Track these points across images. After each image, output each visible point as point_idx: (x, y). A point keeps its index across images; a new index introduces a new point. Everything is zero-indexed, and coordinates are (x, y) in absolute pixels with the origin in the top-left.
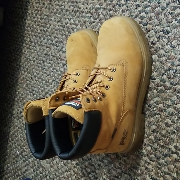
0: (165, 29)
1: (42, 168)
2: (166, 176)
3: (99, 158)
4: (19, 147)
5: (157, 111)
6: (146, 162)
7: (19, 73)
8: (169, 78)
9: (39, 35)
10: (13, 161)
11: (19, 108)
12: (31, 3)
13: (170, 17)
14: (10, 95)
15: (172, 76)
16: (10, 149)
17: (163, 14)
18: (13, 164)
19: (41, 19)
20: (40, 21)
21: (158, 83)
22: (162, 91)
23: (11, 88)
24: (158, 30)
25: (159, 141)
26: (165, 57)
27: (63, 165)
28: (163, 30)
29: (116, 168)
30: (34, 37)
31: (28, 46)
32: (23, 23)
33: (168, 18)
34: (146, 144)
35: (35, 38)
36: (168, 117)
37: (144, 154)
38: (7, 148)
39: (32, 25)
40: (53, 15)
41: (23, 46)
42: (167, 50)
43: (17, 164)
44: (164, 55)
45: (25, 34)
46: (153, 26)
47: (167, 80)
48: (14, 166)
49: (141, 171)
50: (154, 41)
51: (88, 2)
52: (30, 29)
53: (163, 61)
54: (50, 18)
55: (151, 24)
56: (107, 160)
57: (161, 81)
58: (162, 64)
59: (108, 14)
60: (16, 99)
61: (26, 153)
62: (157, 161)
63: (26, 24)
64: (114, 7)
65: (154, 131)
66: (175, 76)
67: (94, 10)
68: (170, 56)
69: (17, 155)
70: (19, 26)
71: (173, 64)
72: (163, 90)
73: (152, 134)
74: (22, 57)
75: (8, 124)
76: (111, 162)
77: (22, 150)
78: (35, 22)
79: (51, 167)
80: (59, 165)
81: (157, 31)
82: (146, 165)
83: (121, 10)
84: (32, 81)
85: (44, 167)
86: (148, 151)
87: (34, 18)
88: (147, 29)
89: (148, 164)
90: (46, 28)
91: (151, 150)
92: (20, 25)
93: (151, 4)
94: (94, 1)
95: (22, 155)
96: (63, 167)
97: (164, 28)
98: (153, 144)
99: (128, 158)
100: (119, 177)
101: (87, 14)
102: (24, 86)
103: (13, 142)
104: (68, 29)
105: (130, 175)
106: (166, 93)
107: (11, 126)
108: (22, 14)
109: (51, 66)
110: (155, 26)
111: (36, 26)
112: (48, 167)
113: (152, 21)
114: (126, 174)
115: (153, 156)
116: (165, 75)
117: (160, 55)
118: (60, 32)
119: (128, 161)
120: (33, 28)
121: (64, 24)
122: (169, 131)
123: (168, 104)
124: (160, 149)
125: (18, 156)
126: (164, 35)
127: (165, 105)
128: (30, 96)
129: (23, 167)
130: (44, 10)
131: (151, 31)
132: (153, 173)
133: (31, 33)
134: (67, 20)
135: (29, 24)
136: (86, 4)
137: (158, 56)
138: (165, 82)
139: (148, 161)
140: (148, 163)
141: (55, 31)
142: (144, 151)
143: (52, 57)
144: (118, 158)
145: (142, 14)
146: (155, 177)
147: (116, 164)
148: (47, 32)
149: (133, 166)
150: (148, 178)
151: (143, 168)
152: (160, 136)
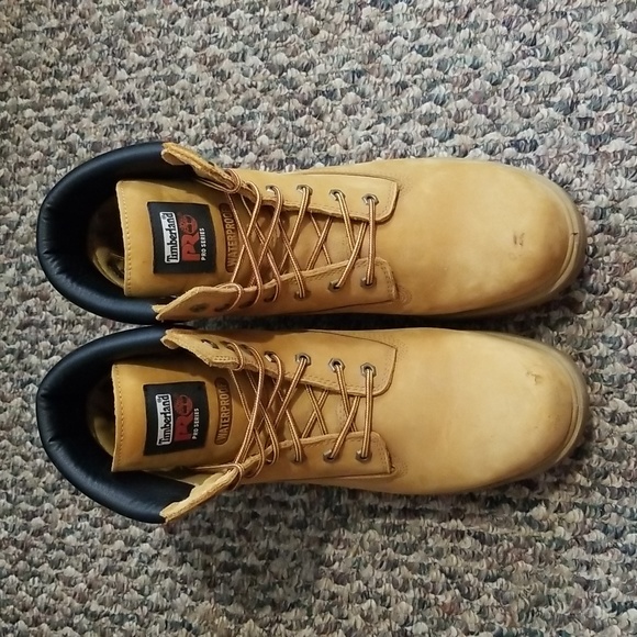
0: (519, 137)
3: (390, 629)
6: (580, 564)
13: (527, 99)
17: (500, 96)
22: (567, 321)
24: (497, 144)
25: (605, 477)
28: (511, 141)
33: (521, 103)
34: (560, 504)
37: (563, 542)
40: (32, 174)
46: (474, 137)
49: (568, 603)
51: (190, 104)
55: (466, 133)
56: (424, 620)
59: (290, 128)
62: (616, 546)
64: (306, 103)
66: (595, 266)
67: (225, 127)
76: (447, 620)
81: (495, 148)
82: (584, 574)
83: (341, 107)
86: (573, 527)
88: (457, 148)
89: (588, 568)
90: (4, 228)
91: (586, 517)
93: (446, 73)
94: (215, 98)
97: (515, 134)
98: (588, 496)
99: (509, 578)
101: (195, 144)
106: (582, 322)
110: (484, 135)
113: (467, 122)
115: (597, 535)
123: (600, 354)
124: (615, 502)
126: (520, 155)
127: (589, 362)
131: (471, 153)
132: (613, 591)
136: (183, 113)
139: (586, 557)
140: (587, 563)
142: (560, 531)
143: (59, 327)
144: (467, 596)
145: (425, 108)
146: (624, 599)
147: (468, 619)
148: (10, 241)
149: (533, 597)
150: (602, 613)
151: (576, 590)
152: (603, 461)
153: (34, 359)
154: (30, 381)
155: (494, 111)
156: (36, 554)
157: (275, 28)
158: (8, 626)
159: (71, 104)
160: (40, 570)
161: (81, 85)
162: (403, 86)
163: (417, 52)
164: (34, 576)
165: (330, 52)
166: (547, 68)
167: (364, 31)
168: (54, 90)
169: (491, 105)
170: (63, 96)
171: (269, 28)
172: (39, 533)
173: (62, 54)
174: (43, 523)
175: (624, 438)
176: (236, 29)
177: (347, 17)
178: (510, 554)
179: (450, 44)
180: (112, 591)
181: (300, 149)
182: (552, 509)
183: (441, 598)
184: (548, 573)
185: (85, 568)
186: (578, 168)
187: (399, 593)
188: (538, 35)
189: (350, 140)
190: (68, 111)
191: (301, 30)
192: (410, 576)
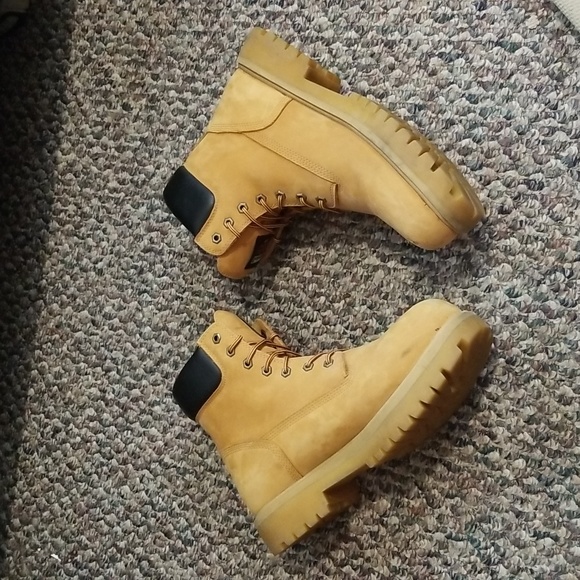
0: (531, 177)
2: (574, 521)
3: (372, 516)
4: (60, 538)
5: (533, 370)
6: (516, 499)
7: (39, 312)
8: (557, 290)
9: (115, 195)
11: (46, 417)
12: (73, 104)
13: (543, 150)
15: (563, 286)
16: (18, 553)
17: (523, 143)
19: (120, 149)
20: (113, 156)
21: (528, 304)
22: (541, 322)
24: (513, 180)
25: (547, 441)
26: (539, 243)
27: (246, 559)
28: (525, 180)
29: (427, 531)
30: (95, 201)
31: (69, 227)
32: (43, 160)
33: (537, 152)
34: (509, 454)
35: (100, 204)
37: (508, 480)
38: (3, 552)
39: (85, 168)
40: (168, 140)
41: (48, 229)
42: (543, 227)
44: (536, 239)
45: (57, 194)
46: (497, 172)
47: (552, 295)
49: (503, 525)
50: (506, 207)
52: (76, 177)
53: (536, 251)
55: (492, 167)
56: (397, 515)
57: (536, 298)
58: (532, 260)
60: (31, 392)
61: (89, 553)
62: (544, 491)
65: (529, 420)
66: (569, 285)
68: (552, 239)
70: (26, 169)
71: (562, 258)
72: (542, 320)
73: (524, 427)
74: (48, 263)
76: (413, 519)
77: (73, 545)
78: (95, 157)
80: (233, 562)
81: (511, 182)
82: (518, 506)
84: (98, 331)
86: (517, 471)
87: (91, 145)
88: (483, 178)
89: (522, 503)
90: (143, 176)
91: (527, 466)
92: (28, 165)
93: (485, 119)
96: (246, 566)
97: (528, 175)
98: (531, 451)
99: (463, 498)
100: (442, 552)
102: (65, 348)
103: (28, 528)
105: (473, 541)
106: (552, 325)
109: (171, 281)
110: (505, 171)
113: (494, 159)
114: (462, 540)
115: (532, 481)
116: (545, 283)
117: (525, 238)
119: (465, 507)
120: (86, 174)
122: (570, 414)
123: (561, 351)
124: (551, 460)
126: (529, 192)
127: (551, 355)
128: (90, 377)
130: (128, 124)
131: (493, 183)
132: (537, 522)
133: (79, 189)
135: (71, 165)
137: (521, 242)
138: (547, 300)
139: (522, 495)
140: (522, 499)
142: (507, 472)
143: (171, 256)
144: (431, 504)
145: (464, 142)
146: (543, 529)
147: (429, 521)
148: (145, 187)
149: (478, 515)
150: (526, 536)
151: (510, 516)
152: (548, 429)
153: (150, 276)
154: (145, 291)
155: (516, 154)
156: (132, 415)
157: (363, 61)
158: (105, 461)
159: (204, 92)
160: (133, 426)
161: (213, 80)
162: (451, 123)
163: (467, 99)
164: (128, 429)
165: (401, 87)
166: (562, 129)
167: (430, 75)
168: (193, 79)
169: (514, 148)
170: (199, 85)
171: (359, 61)
172: (136, 400)
173: (203, 53)
174: (140, 394)
175: (565, 415)
176: (334, 57)
177: (418, 62)
178: (467, 482)
179: (492, 98)
180: (181, 450)
182: (504, 455)
183: (412, 503)
184: (492, 501)
185: (165, 431)
186: (571, 209)
188: (560, 103)
190: (201, 97)
191: (382, 66)
192: (393, 482)
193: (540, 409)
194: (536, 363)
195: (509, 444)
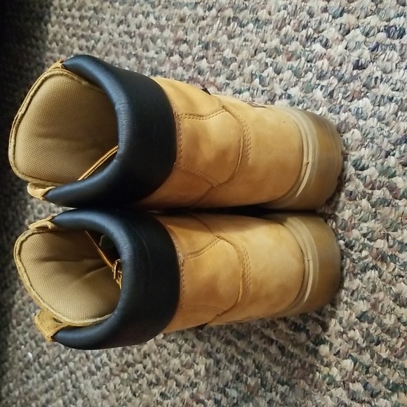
0: (392, 23)
1: (83, 399)
3: (218, 384)
4: (33, 341)
5: (371, 258)
6: (340, 403)
10: (19, 377)
14: (14, 213)
16: (14, 346)
18: (19, 383)
19: (82, 18)
20: (78, 26)
21: (373, 179)
22: (384, 202)
23: (15, 194)
24: (372, 28)
25: (377, 345)
26: (393, 104)
28: (385, 26)
32: (41, 32)
34: (339, 351)
36: (403, 277)
37: (334, 381)
38: (7, 343)
39: (62, 37)
40: (109, 7)
42: (399, 85)
43: (27, 383)
44: (391, 99)
45: (47, 61)
46: (358, 18)
47: (400, 170)
48: (21, 389)
52: (57, 45)
53: (387, 115)
54: (101, 15)
55: (353, 13)
56: (237, 389)
57: (382, 173)
58: (383, 126)
61: (47, 358)
62: (369, 403)
63: (48, 33)
65: (362, 317)
69: (29, 361)
70: (33, 40)
72: (386, 200)
73: (355, 324)
75: (9, 284)
76: (248, 397)
77: (39, 349)
78: (68, 27)
79: (104, 397)
85: (86, 396)
86: (344, 372)
87: (66, 17)
88: (343, 26)
90: (93, 42)
91: (354, 369)
92: (34, 37)
95: (39, 362)
96: (130, 401)
97: (389, 20)
98: (360, 354)
103: (19, 328)
104: (142, 40)
106: (396, 207)
107: (16, 289)
108: (40, 10)
110: (366, 17)
111: (70, 37)
112: (95, 397)
113: (356, 3)
115: (358, 387)
116: (394, 155)
117: (379, 98)
118: (125, 51)
120: (62, 42)
121: (133, 28)
122: (405, 318)
123: (402, 240)
124: (380, 368)
125: (31, 365)
126: (388, 41)
127: (392, 244)
129: (41, 393)
131: (352, 32)
133: (58, 55)
134: (141, 16)
135: (55, 35)
137: (373, 103)
138: (394, 175)
139: (347, 400)
140: (346, 406)
141: (113, 48)
142: (335, 371)
144: (264, 386)
152: (379, 331)
175: (399, 319)
178: (297, 372)
181: (241, 10)
182: (334, 351)
183: (249, 380)
184: (318, 399)
187: (227, 364)
189: (273, 8)
192: (236, 355)
193: (374, 307)
194: (375, 251)
195: (340, 340)
